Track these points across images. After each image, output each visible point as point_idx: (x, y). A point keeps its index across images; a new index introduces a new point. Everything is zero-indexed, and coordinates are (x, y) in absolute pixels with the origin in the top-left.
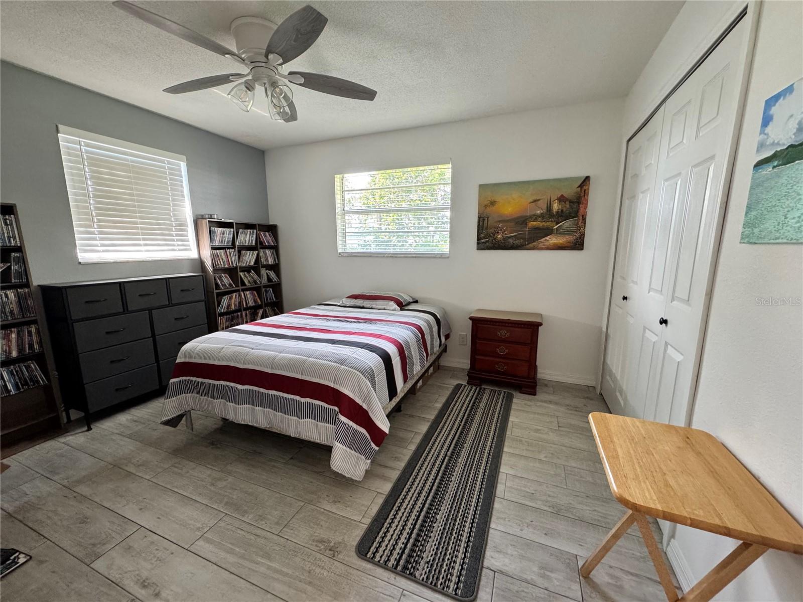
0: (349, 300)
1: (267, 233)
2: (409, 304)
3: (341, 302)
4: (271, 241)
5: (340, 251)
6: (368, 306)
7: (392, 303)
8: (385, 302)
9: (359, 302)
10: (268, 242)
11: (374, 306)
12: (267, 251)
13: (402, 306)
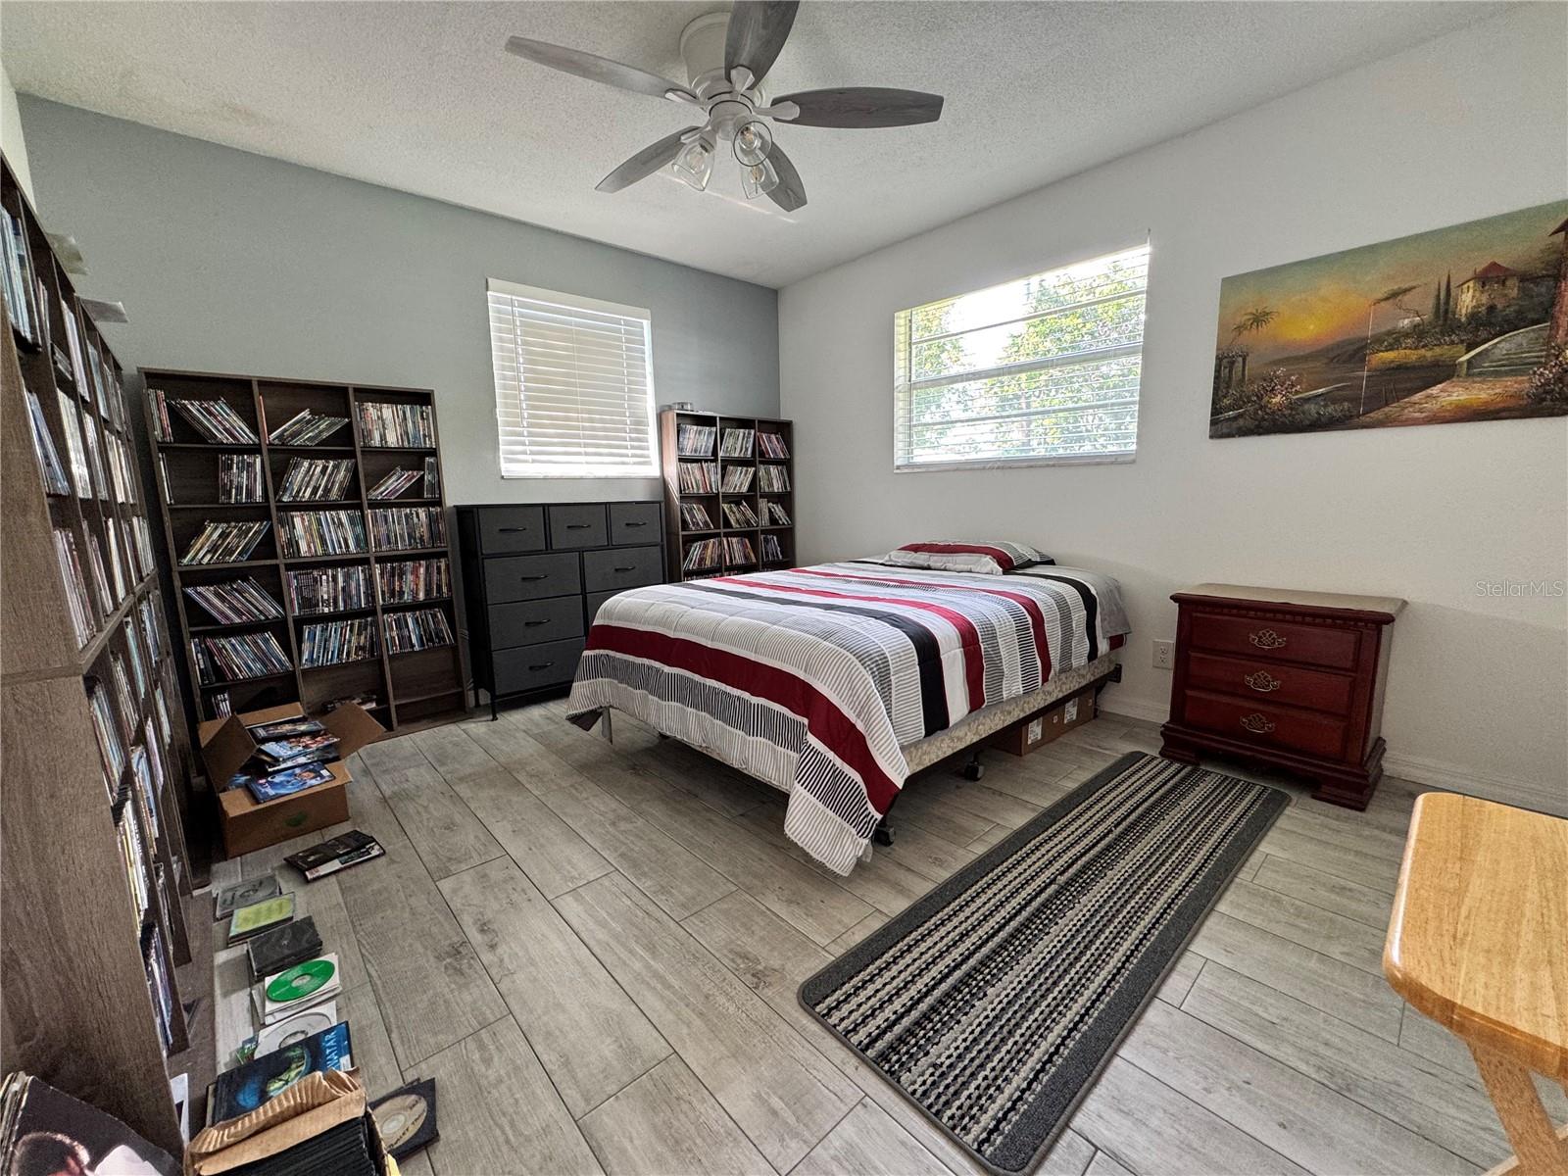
0: (903, 552)
1: (773, 437)
2: (1030, 564)
3: (887, 558)
4: (779, 450)
5: (897, 463)
6: (938, 565)
7: (988, 558)
8: (975, 557)
9: (921, 558)
10: (774, 452)
11: (949, 566)
12: (772, 468)
13: (1008, 566)
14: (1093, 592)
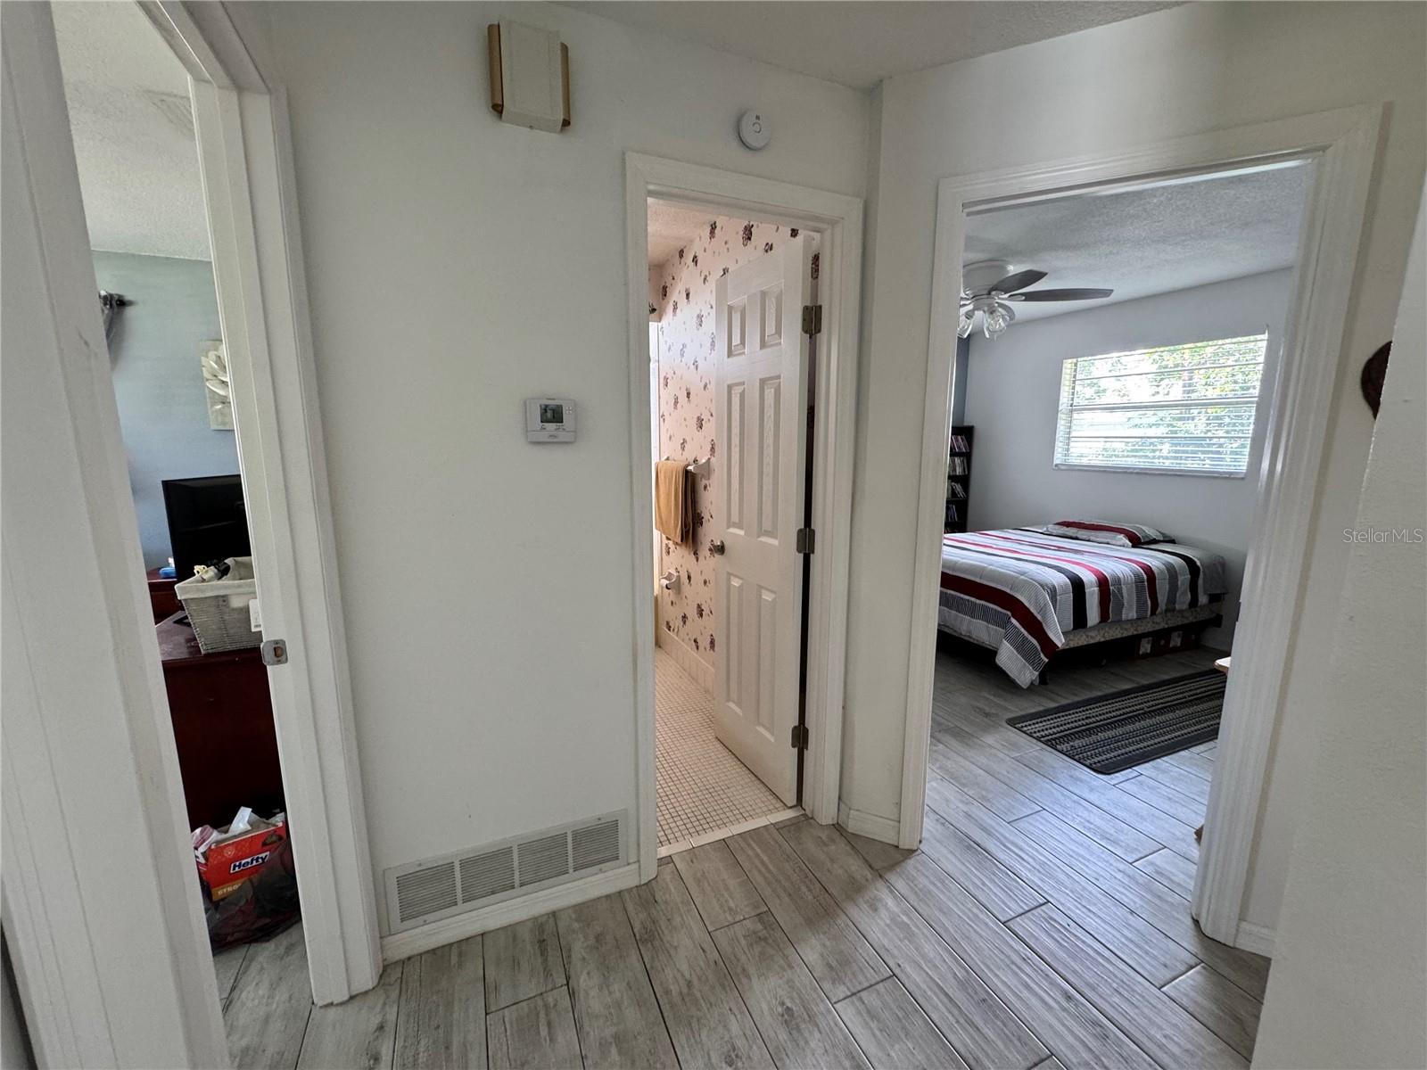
0: (1057, 527)
1: (959, 437)
2: (1155, 541)
3: (1045, 529)
4: (962, 447)
5: (1056, 461)
6: (1084, 537)
7: (1121, 536)
8: (1112, 534)
9: (1072, 531)
10: (959, 448)
11: (1092, 538)
12: (956, 459)
13: (1136, 542)
14: (1198, 563)
